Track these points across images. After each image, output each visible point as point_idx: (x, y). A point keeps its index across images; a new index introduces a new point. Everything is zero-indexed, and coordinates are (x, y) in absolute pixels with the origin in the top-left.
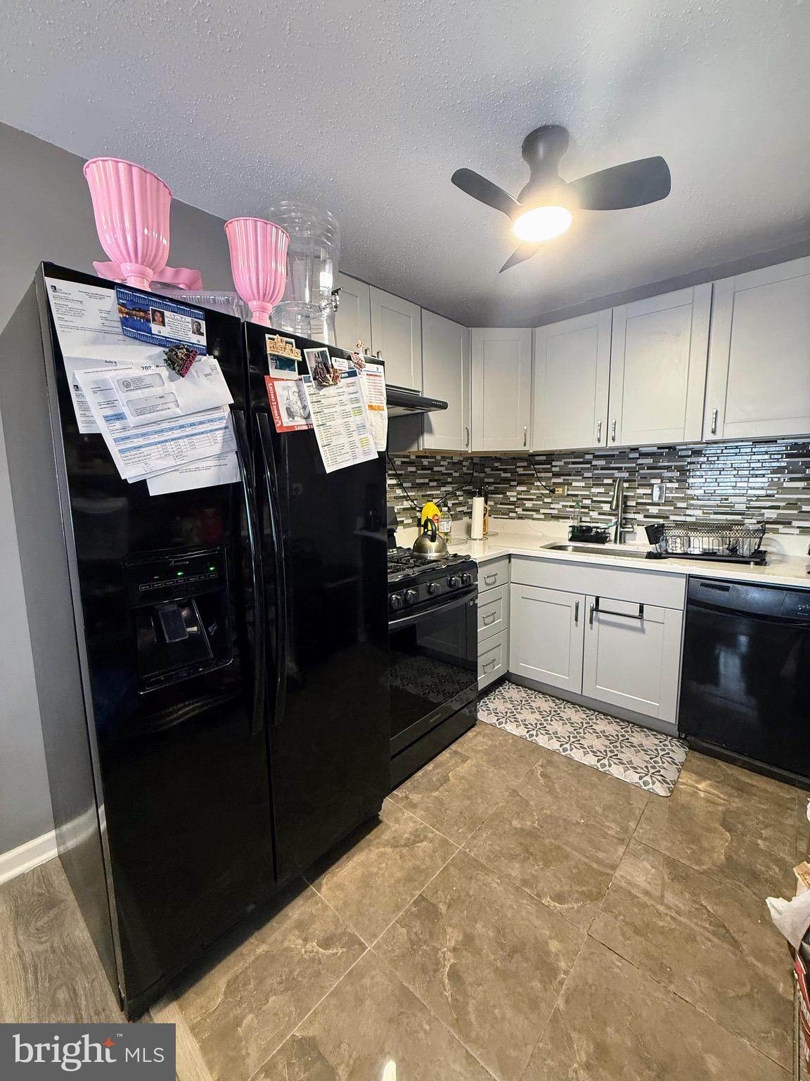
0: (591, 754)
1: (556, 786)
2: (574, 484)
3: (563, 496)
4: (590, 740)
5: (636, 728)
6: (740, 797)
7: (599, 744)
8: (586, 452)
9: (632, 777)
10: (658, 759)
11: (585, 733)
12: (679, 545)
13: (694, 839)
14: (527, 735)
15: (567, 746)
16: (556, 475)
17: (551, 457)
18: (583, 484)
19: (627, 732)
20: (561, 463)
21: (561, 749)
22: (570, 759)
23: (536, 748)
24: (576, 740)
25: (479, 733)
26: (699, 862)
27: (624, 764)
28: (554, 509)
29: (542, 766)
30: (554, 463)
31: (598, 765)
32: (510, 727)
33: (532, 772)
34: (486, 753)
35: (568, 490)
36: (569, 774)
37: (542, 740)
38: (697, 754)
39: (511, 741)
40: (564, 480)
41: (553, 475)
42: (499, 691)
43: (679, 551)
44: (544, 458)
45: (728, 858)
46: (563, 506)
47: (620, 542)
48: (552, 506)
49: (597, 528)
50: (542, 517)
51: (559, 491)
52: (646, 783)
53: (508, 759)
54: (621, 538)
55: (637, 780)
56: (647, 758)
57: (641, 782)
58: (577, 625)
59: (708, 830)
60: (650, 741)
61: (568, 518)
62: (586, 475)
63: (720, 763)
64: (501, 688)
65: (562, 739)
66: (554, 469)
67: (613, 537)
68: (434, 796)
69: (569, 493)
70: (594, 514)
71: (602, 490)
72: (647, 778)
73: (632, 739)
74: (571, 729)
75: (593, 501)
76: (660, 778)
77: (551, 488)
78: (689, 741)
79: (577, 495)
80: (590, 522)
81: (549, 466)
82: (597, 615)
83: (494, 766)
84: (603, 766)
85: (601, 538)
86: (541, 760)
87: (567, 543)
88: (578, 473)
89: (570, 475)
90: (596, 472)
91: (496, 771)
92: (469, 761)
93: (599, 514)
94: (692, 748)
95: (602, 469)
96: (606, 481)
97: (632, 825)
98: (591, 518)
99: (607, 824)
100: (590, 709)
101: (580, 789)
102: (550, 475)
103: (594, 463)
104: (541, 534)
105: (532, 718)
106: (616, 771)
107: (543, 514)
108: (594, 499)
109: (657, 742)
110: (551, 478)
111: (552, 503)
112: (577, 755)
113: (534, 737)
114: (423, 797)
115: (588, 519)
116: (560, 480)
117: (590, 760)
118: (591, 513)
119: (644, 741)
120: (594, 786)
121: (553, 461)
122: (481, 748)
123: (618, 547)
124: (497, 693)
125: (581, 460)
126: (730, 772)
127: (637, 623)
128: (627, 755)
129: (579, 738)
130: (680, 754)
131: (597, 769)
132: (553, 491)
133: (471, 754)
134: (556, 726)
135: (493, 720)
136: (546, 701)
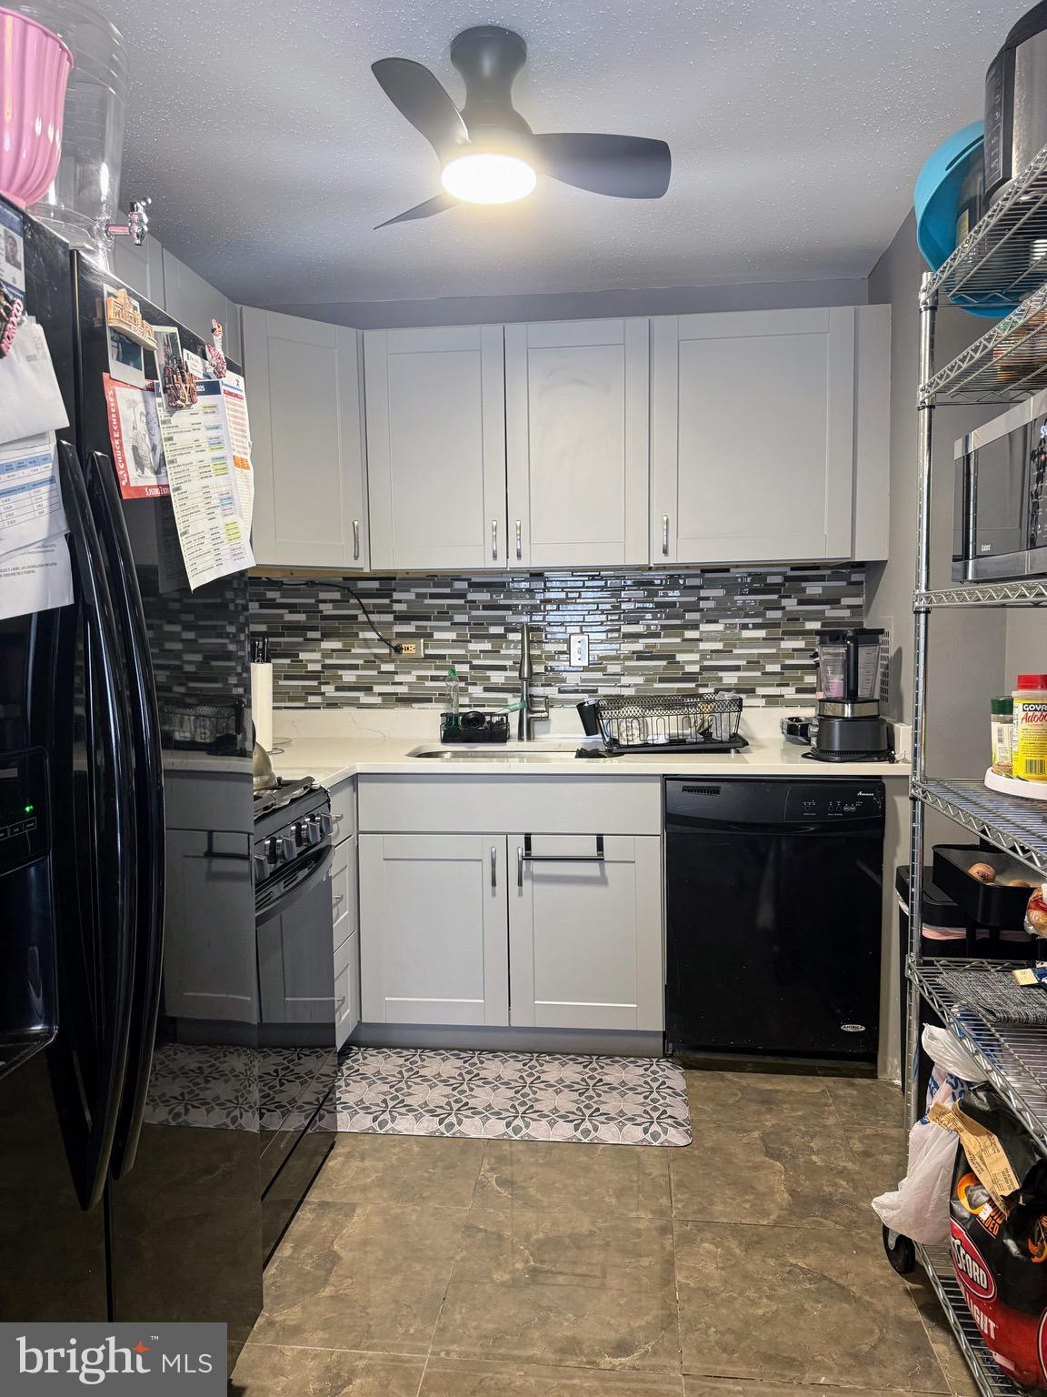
0: (561, 1121)
1: (532, 1191)
2: (437, 635)
3: (417, 660)
4: (547, 1100)
5: (604, 1061)
6: (770, 1110)
7: (566, 1102)
8: (456, 576)
9: (634, 1134)
10: (654, 1095)
11: (535, 1093)
12: (636, 732)
13: (747, 1188)
14: (442, 1128)
15: (518, 1122)
16: (402, 618)
17: (388, 583)
18: (452, 636)
19: (595, 1069)
20: (411, 596)
21: (510, 1131)
22: (531, 1143)
23: (468, 1144)
24: (529, 1110)
25: (349, 1155)
26: (765, 1214)
27: (613, 1119)
28: (401, 683)
29: (492, 1169)
30: (396, 596)
31: (578, 1134)
32: (405, 1125)
33: (481, 1185)
34: (381, 1183)
35: (426, 647)
36: (541, 1165)
37: (472, 1128)
38: (697, 1073)
39: (416, 1149)
40: (417, 627)
41: (396, 618)
42: (348, 1069)
43: (637, 742)
44: (375, 585)
45: (793, 1193)
46: (419, 677)
47: (529, 738)
48: (398, 678)
49: (492, 714)
50: (378, 700)
51: (411, 648)
52: (655, 1136)
53: (430, 1180)
54: (527, 732)
55: (641, 1135)
56: (640, 1098)
57: (648, 1137)
58: (494, 894)
59: (756, 1168)
60: (632, 1073)
61: (429, 700)
62: (459, 618)
63: (729, 1075)
64: (349, 1061)
65: (505, 1114)
66: (396, 607)
67: (514, 730)
68: (324, 1297)
69: (427, 652)
70: (477, 691)
71: (487, 646)
72: (655, 1127)
73: (607, 1079)
74: (511, 1093)
75: (473, 667)
76: (670, 1121)
77: (394, 644)
78: (679, 1058)
79: (442, 657)
80: (469, 706)
81: (387, 601)
82: (528, 868)
83: (412, 1200)
84: (586, 1133)
85: (497, 734)
86: (486, 1161)
87: (440, 747)
88: (443, 615)
89: (428, 619)
90: (474, 613)
91: (419, 1209)
92: (358, 1211)
93: (486, 690)
94: (688, 1066)
95: (485, 608)
96: (494, 630)
97: (664, 1201)
98: (471, 699)
99: (633, 1214)
100: (523, 1052)
101: (570, 1182)
102: (390, 618)
103: (471, 596)
104: (380, 735)
105: (437, 1096)
106: (609, 1134)
107: (380, 694)
108: (475, 662)
109: (641, 1071)
110: (390, 624)
111: (396, 673)
112: (540, 1131)
113: (457, 1128)
114: (304, 1308)
115: (465, 701)
116: (410, 628)
117: (563, 1131)
118: (471, 689)
119: (624, 1075)
120: (587, 1169)
121: (395, 590)
122: (369, 1180)
123: (525, 745)
124: (346, 1072)
125: (447, 591)
126: (744, 1083)
127: (592, 869)
128: (611, 1104)
129: (529, 1103)
130: (677, 1078)
131: (579, 1143)
132: (398, 650)
133: (356, 1197)
134: (482, 1096)
135: (365, 1122)
136: (444, 1060)
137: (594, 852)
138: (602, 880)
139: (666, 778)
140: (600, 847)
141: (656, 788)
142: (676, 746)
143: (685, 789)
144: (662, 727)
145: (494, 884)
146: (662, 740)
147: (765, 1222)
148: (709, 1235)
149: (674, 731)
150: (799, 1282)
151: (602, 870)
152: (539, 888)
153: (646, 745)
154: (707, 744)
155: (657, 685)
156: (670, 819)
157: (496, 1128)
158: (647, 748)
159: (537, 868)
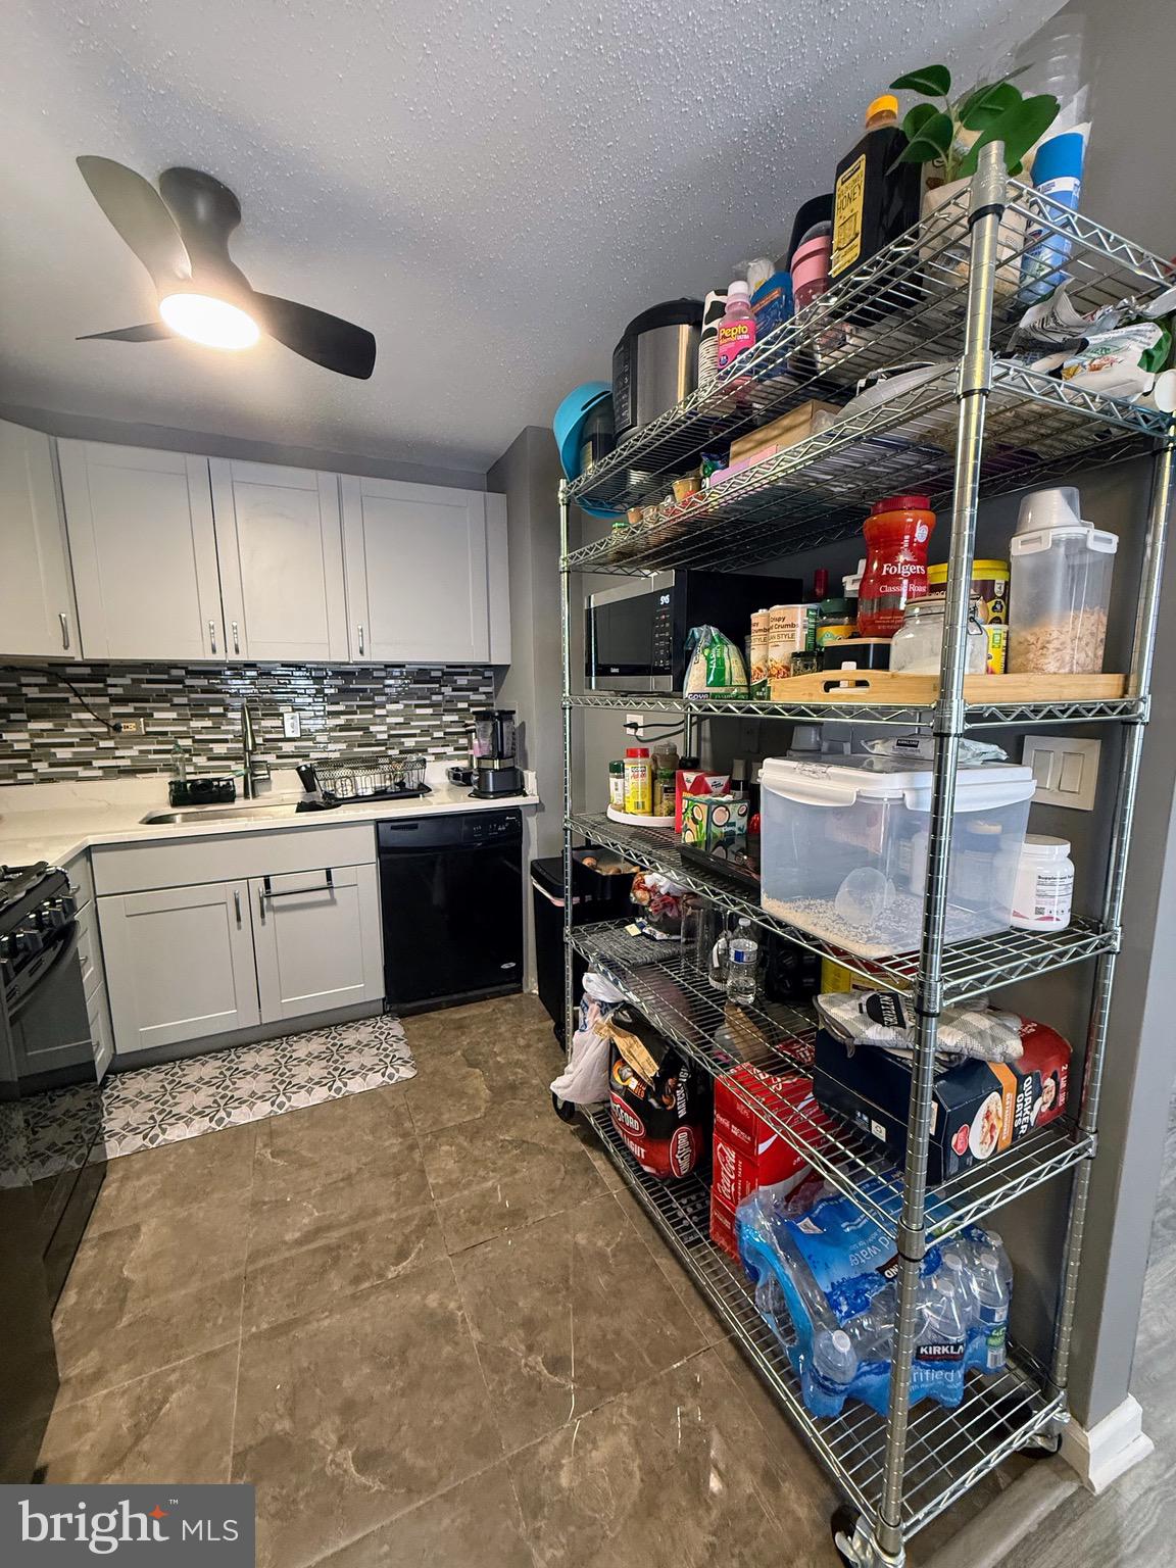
0: (317, 1087)
1: (304, 1153)
2: (157, 715)
3: (138, 736)
4: (302, 1074)
5: (340, 1029)
6: (463, 1034)
7: (316, 1070)
8: (174, 665)
9: (375, 1080)
10: (384, 1045)
11: (290, 1070)
12: (349, 788)
13: (460, 1094)
14: (213, 1125)
15: (282, 1098)
16: (117, 700)
17: (100, 671)
18: (174, 715)
19: (335, 1038)
20: (127, 681)
21: (275, 1108)
22: (294, 1113)
23: (240, 1130)
24: (290, 1086)
25: (125, 1178)
26: (478, 1109)
27: (357, 1073)
28: (123, 757)
29: (265, 1146)
30: (110, 681)
31: (332, 1093)
32: (177, 1133)
33: (259, 1162)
34: (163, 1193)
35: (146, 725)
36: (308, 1128)
37: (241, 1116)
38: (409, 1019)
39: (192, 1151)
40: (135, 708)
41: (111, 700)
43: (350, 795)
44: (88, 671)
45: (491, 1088)
46: (141, 752)
47: (254, 796)
48: (118, 753)
49: (218, 780)
50: (100, 773)
51: (130, 727)
52: (391, 1077)
53: (210, 1173)
54: (251, 790)
55: (381, 1079)
56: (374, 1051)
57: (386, 1079)
58: (239, 928)
59: (464, 1078)
60: (364, 1033)
61: (155, 771)
62: (176, 700)
63: (432, 1015)
65: (268, 1096)
66: (111, 691)
67: (239, 790)
69: (148, 729)
70: (201, 761)
71: (209, 723)
72: (390, 1070)
73: (345, 1043)
74: (270, 1076)
75: (195, 741)
76: (399, 1062)
77: (112, 723)
78: (394, 1011)
79: (165, 733)
80: (195, 773)
81: (101, 685)
82: (269, 903)
83: (196, 1199)
84: (338, 1090)
85: (225, 795)
86: (259, 1139)
87: (170, 810)
88: (162, 697)
89: (147, 701)
90: (193, 696)
91: (203, 1204)
92: (144, 1229)
93: (209, 759)
94: (402, 1015)
95: (203, 692)
96: (212, 710)
97: (407, 1125)
98: (196, 766)
99: (387, 1144)
100: (273, 1039)
101: (333, 1134)
102: (106, 700)
103: (188, 682)
104: (103, 804)
105: (202, 1098)
106: (356, 1086)
107: (100, 768)
108: (197, 737)
109: (370, 1029)
110: (106, 706)
111: (117, 749)
112: (301, 1100)
113: (227, 1120)
115: (190, 769)
116: (129, 709)
117: (320, 1094)
118: (195, 759)
119: (358, 1037)
120: (344, 1119)
121: (109, 676)
122: (149, 1195)
123: (251, 802)
125: (166, 677)
126: (442, 1017)
127: (324, 895)
128: (354, 1061)
129: (288, 1080)
130: (396, 1028)
131: (335, 1099)
132: (117, 728)
133: (136, 1219)
134: (246, 1086)
135: (138, 1142)
136: (203, 1065)
137: (324, 883)
138: (332, 902)
139: (378, 822)
140: (329, 878)
141: (371, 828)
142: (380, 795)
143: (393, 828)
144: (367, 783)
145: (239, 919)
146: (370, 792)
147: (478, 1116)
148: (445, 1139)
149: (378, 785)
150: (508, 1152)
151: (332, 894)
152: (279, 916)
153: (357, 796)
154: (403, 792)
155: (356, 750)
156: (382, 850)
157: (263, 1109)
158: (358, 799)
159: (276, 901)
